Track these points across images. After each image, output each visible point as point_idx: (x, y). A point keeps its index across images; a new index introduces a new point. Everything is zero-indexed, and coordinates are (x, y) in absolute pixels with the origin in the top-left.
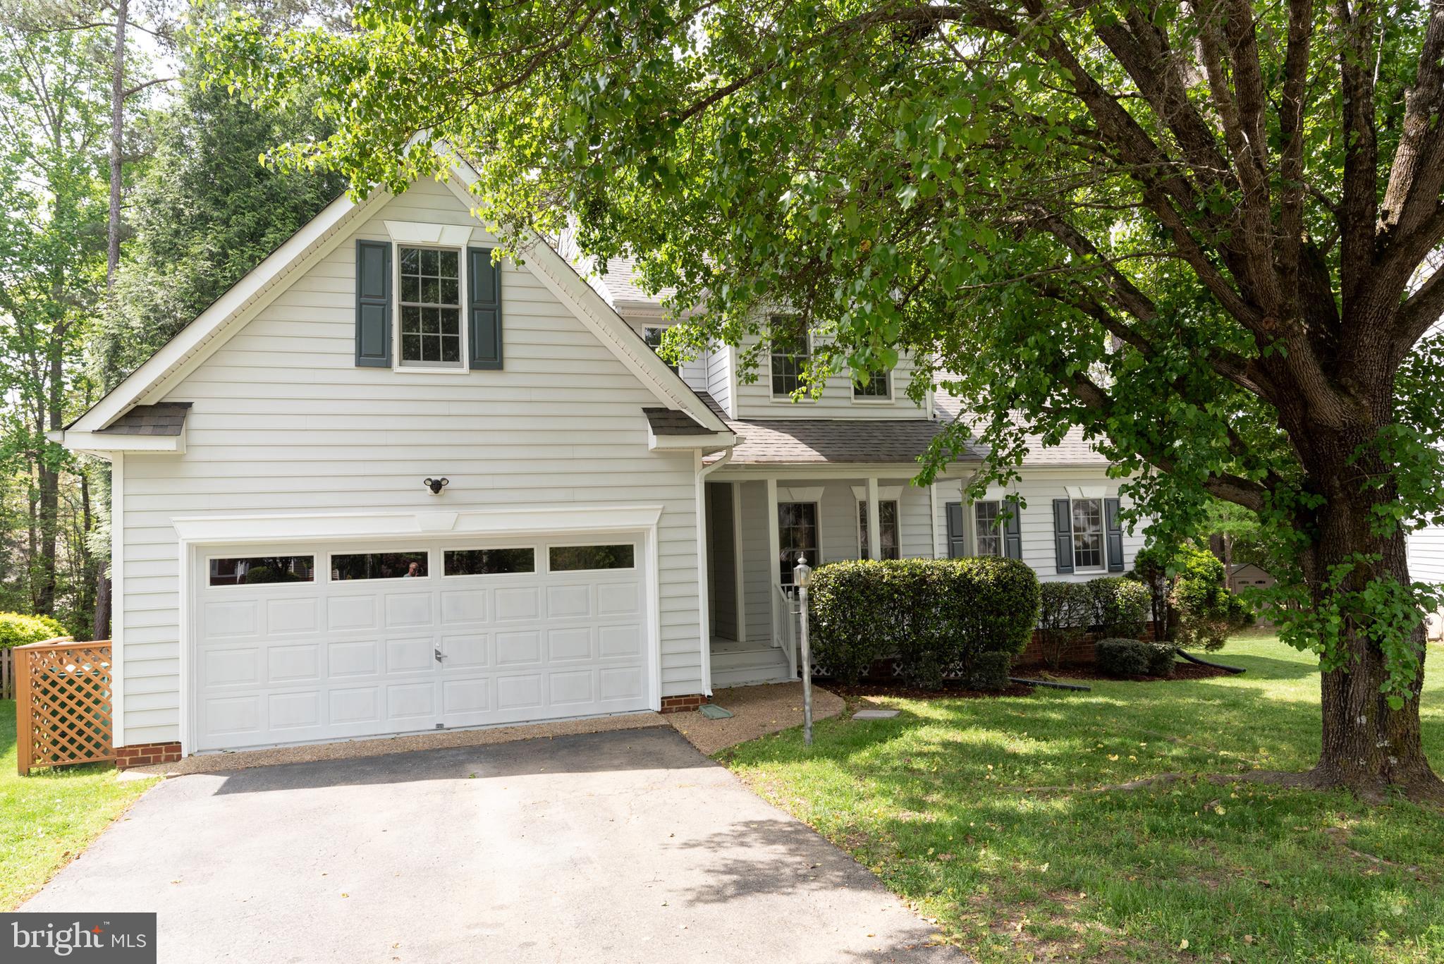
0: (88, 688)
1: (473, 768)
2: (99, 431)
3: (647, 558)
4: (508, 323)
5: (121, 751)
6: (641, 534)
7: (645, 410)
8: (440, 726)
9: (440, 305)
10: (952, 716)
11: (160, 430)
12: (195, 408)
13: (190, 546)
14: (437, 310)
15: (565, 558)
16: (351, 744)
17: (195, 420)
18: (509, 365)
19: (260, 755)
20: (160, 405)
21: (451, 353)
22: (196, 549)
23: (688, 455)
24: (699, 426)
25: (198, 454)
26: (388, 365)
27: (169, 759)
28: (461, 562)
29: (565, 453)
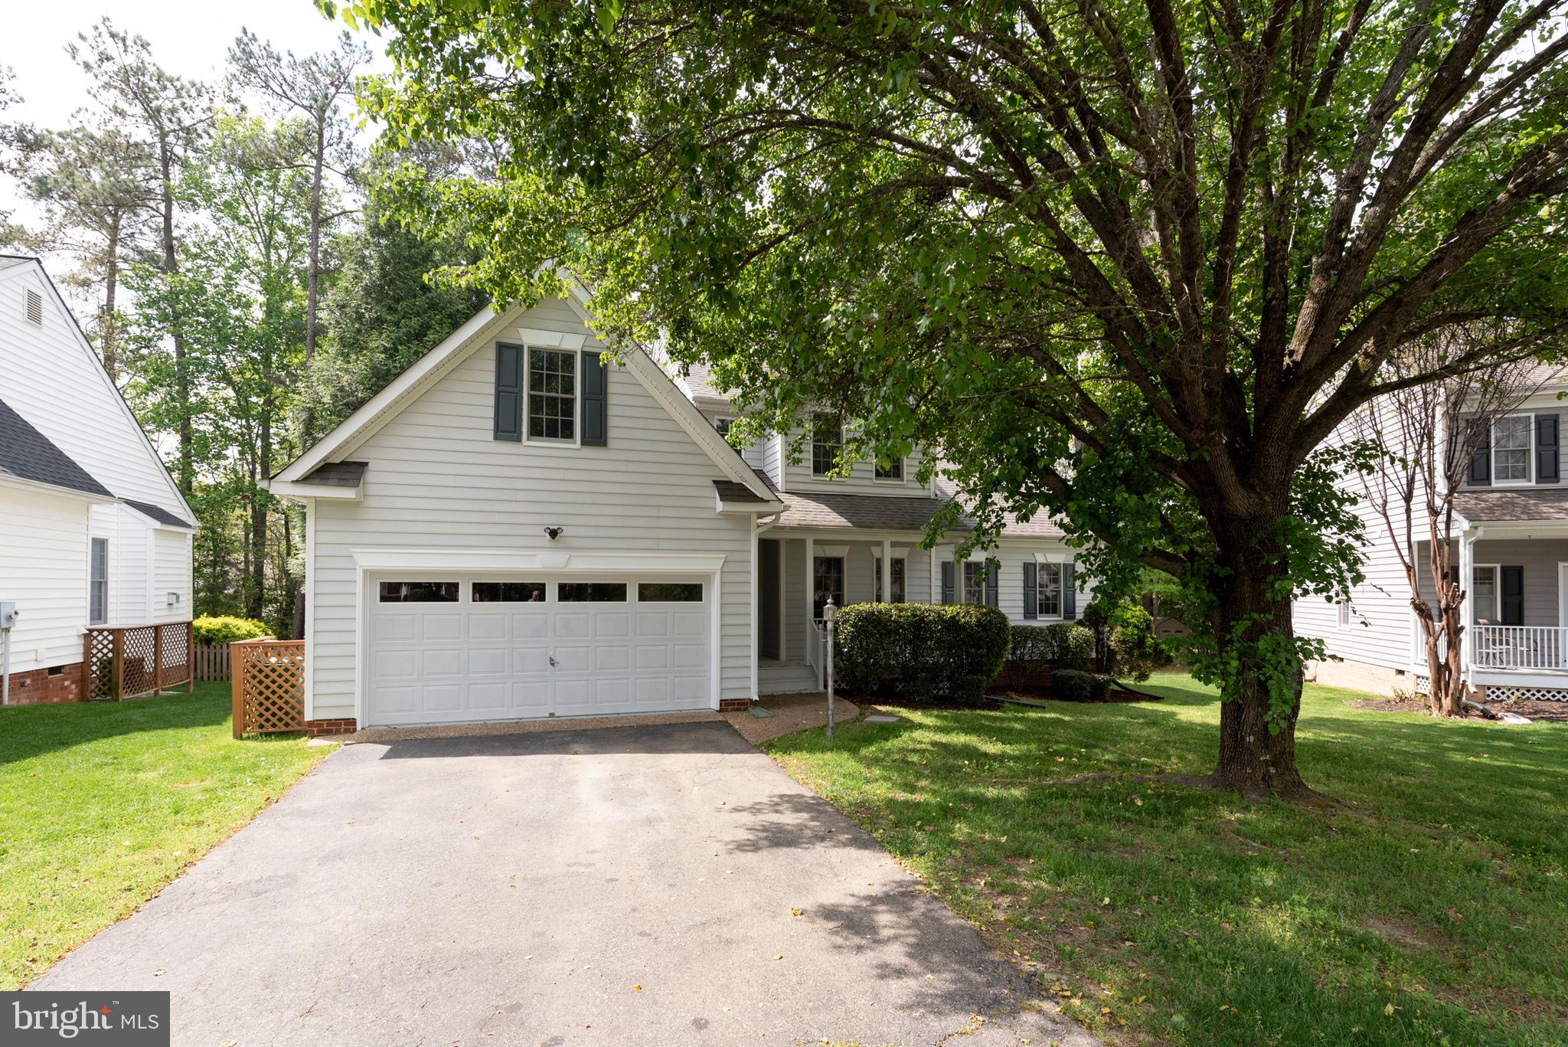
0: (287, 675)
1: (576, 747)
2: (297, 481)
3: (713, 595)
4: (612, 411)
5: (311, 724)
6: (708, 577)
7: (714, 481)
8: (552, 715)
9: (560, 395)
10: (939, 723)
11: (343, 483)
12: (371, 466)
13: (365, 571)
14: (556, 399)
15: (651, 592)
16: (484, 725)
17: (370, 476)
18: (612, 443)
19: (415, 731)
20: (344, 463)
21: (568, 433)
22: (370, 574)
23: (746, 518)
24: (755, 496)
25: (373, 502)
26: (519, 440)
27: (347, 731)
28: (571, 592)
29: (654, 512)
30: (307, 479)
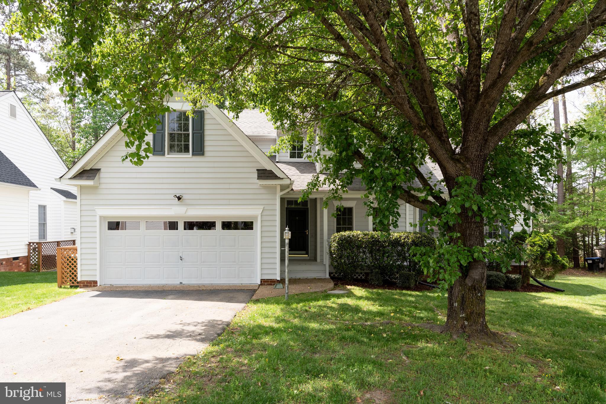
0: (73, 262)
2: (71, 178)
3: (257, 226)
4: (207, 138)
5: (80, 282)
6: (256, 217)
7: (257, 170)
8: (181, 283)
9: (183, 132)
11: (89, 178)
12: (102, 170)
13: (101, 217)
14: (181, 134)
15: (227, 226)
16: (150, 286)
17: (103, 174)
18: (206, 154)
19: (117, 287)
20: (91, 170)
21: (186, 150)
23: (274, 187)
24: (276, 176)
25: (103, 186)
26: (164, 155)
27: (94, 286)
28: (190, 226)
29: (227, 186)
30: (75, 177)
